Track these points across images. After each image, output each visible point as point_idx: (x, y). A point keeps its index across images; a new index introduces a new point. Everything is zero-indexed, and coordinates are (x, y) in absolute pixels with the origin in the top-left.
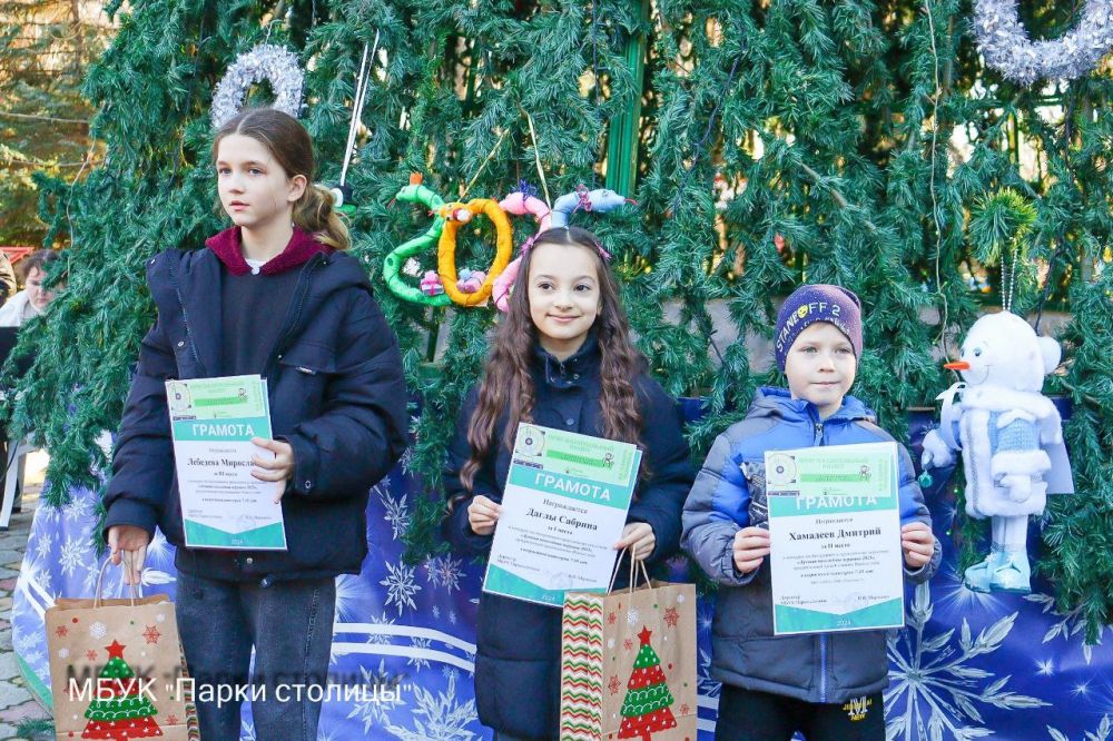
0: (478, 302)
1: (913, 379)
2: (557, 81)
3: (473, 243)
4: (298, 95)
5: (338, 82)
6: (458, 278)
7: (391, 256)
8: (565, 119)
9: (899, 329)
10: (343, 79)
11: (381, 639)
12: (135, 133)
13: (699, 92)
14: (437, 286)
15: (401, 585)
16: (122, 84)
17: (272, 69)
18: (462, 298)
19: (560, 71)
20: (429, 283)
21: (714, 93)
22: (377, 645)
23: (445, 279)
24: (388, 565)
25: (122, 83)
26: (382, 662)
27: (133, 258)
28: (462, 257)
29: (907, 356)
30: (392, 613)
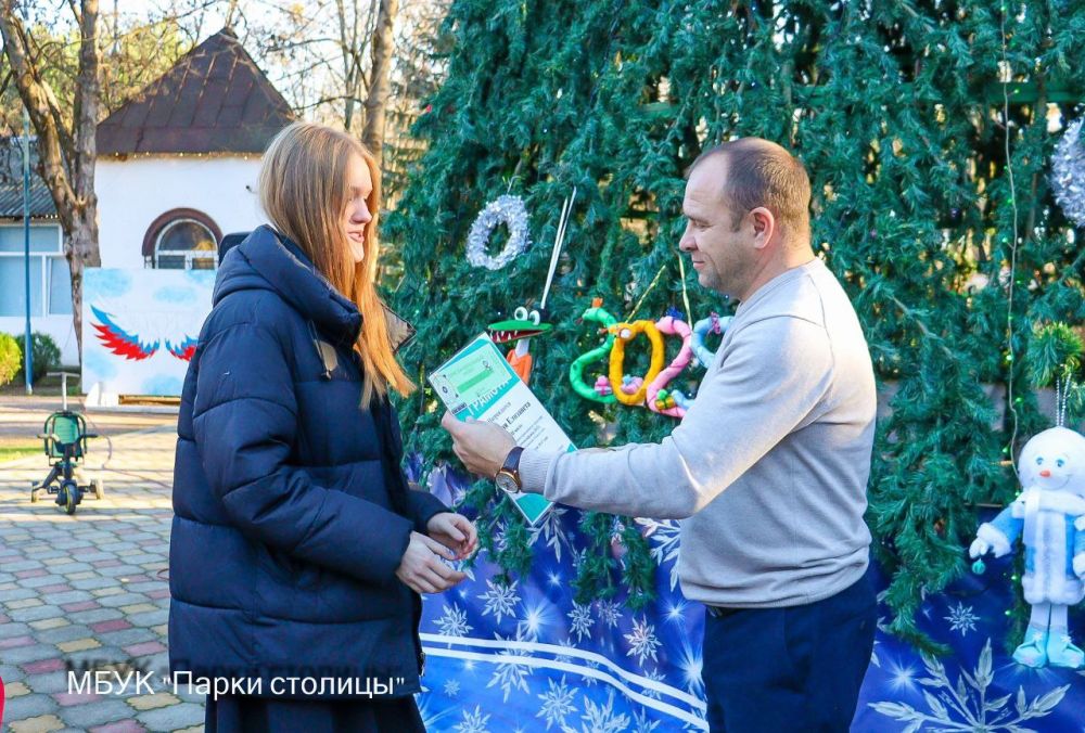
0: (636, 402)
1: (980, 481)
3: (636, 355)
4: (526, 235)
6: (623, 382)
7: (575, 362)
9: (970, 438)
11: (563, 659)
12: (415, 261)
14: (607, 388)
15: (581, 618)
16: (408, 225)
17: (510, 214)
18: (624, 398)
20: (602, 385)
22: (561, 663)
23: (613, 383)
24: (574, 602)
26: (563, 676)
27: (409, 354)
28: (629, 366)
29: (975, 463)
30: (574, 639)
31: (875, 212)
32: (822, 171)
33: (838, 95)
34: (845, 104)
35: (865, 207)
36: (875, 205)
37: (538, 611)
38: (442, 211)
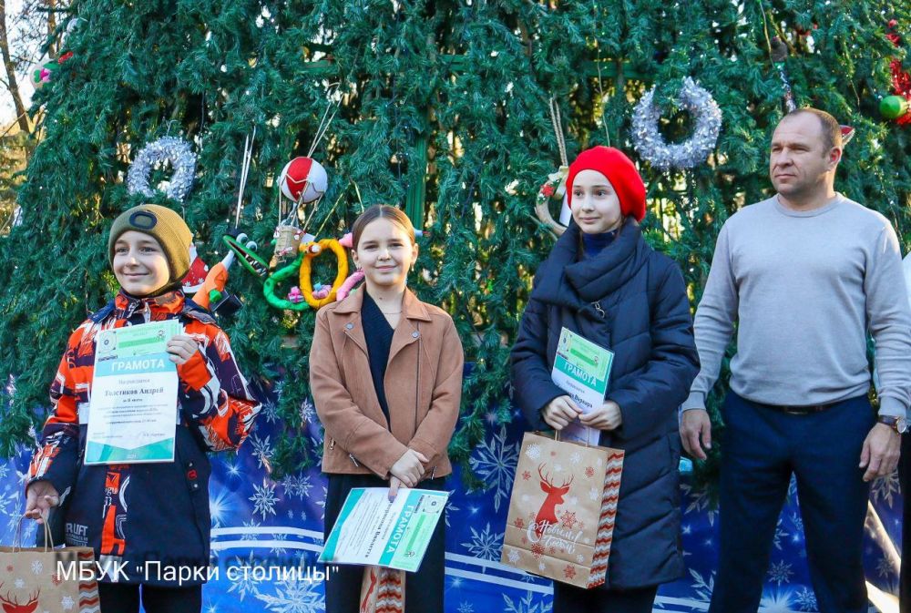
2: (373, 162)
4: (192, 170)
5: (226, 161)
6: (313, 290)
8: (379, 186)
10: (229, 159)
11: (251, 537)
13: (465, 171)
14: (300, 297)
15: (265, 499)
17: (173, 152)
18: (317, 303)
19: (375, 156)
20: (294, 295)
21: (473, 171)
22: (247, 541)
23: (304, 292)
24: (255, 486)
25: (62, 160)
26: (252, 554)
30: (260, 519)
31: (509, 152)
32: (466, 120)
33: (476, 62)
34: (480, 70)
35: (503, 148)
36: (509, 147)
37: (218, 500)
38: (105, 148)
